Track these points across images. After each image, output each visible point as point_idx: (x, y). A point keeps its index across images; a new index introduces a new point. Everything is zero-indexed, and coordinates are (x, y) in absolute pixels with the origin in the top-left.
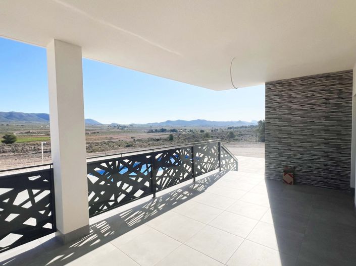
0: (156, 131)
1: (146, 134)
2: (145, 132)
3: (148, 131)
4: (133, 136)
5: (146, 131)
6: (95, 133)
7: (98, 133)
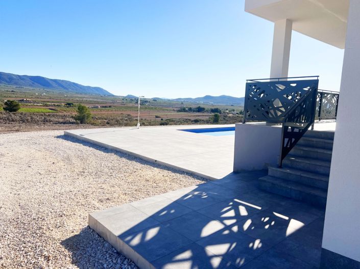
0: (190, 110)
1: (175, 113)
2: (174, 110)
3: (178, 109)
4: (158, 114)
5: (176, 109)
6: (106, 107)
7: (110, 107)
